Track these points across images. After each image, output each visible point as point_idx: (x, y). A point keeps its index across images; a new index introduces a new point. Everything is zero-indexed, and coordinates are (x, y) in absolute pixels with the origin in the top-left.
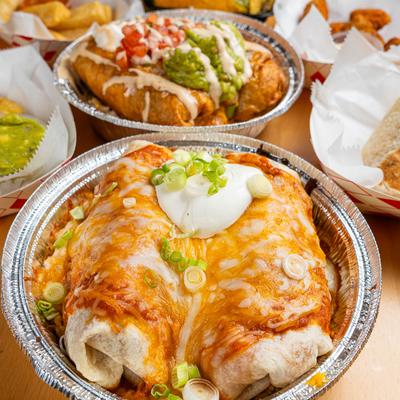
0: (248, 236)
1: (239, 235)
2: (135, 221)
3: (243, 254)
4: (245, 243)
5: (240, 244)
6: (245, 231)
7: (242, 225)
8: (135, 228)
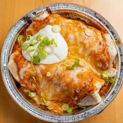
0: (74, 41)
1: (72, 43)
2: (57, 74)
3: (79, 45)
4: (76, 43)
5: (76, 44)
6: (72, 41)
7: (69, 41)
8: (62, 75)
